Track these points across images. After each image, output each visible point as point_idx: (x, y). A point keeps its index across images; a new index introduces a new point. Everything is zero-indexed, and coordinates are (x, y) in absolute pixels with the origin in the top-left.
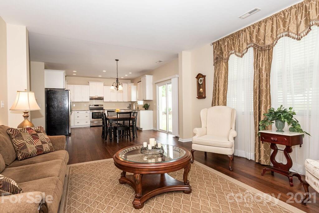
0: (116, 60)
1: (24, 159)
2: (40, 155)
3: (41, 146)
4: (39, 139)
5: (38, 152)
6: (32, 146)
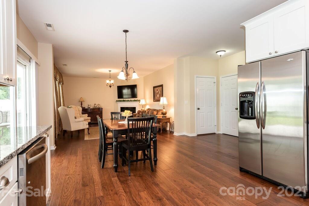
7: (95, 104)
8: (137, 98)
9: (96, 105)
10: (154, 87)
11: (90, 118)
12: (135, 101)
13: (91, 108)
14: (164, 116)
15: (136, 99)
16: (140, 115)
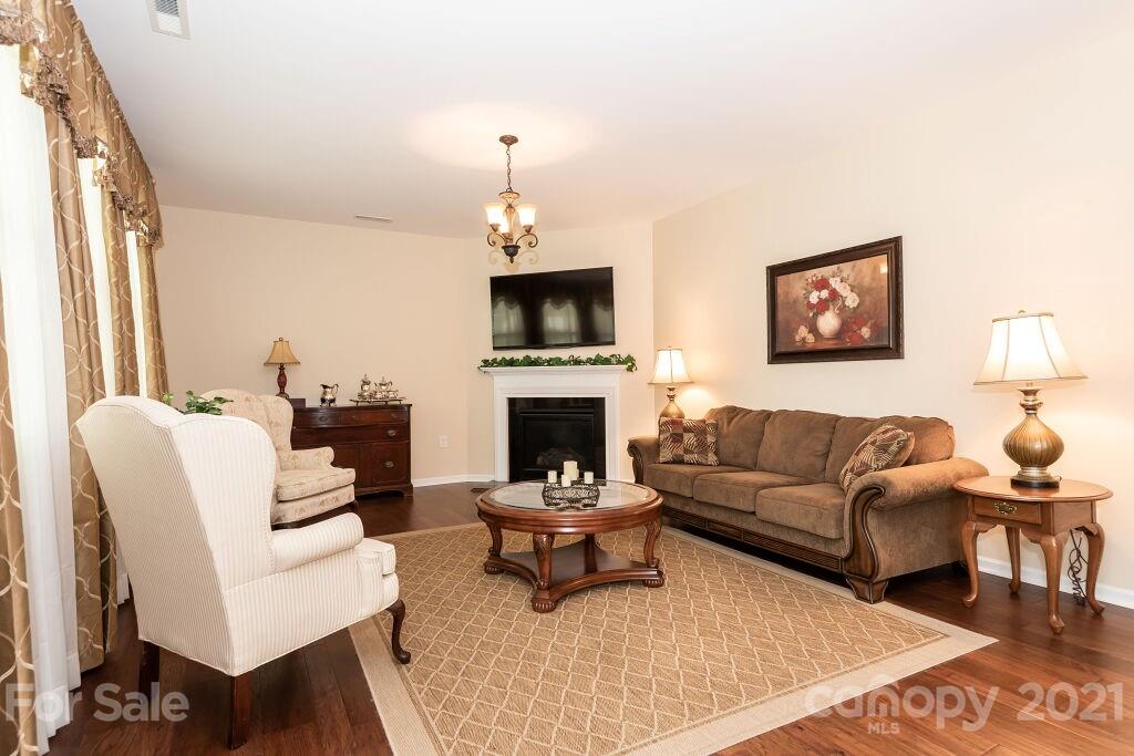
7: (366, 383)
8: (613, 343)
9: (373, 387)
10: (775, 272)
11: (349, 474)
12: (598, 361)
13: (340, 403)
14: (1034, 472)
15: (605, 351)
16: (687, 451)
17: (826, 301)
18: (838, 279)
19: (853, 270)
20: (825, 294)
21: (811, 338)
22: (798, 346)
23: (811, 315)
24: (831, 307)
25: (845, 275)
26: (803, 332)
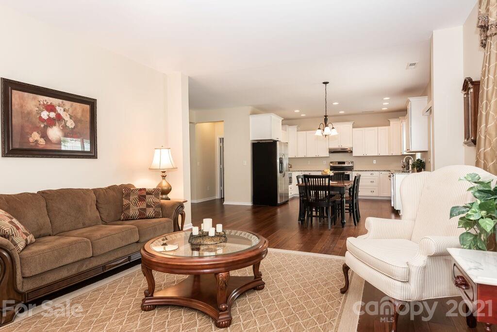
0: (324, 83)
1: (125, 220)
2: (143, 219)
3: (144, 210)
4: (145, 201)
5: (139, 215)
6: (135, 208)
14: (164, 197)
17: (54, 119)
18: (62, 109)
19: (71, 107)
20: (53, 115)
21: (42, 142)
22: (32, 145)
23: (42, 126)
24: (57, 124)
25: (67, 108)
26: (35, 136)
